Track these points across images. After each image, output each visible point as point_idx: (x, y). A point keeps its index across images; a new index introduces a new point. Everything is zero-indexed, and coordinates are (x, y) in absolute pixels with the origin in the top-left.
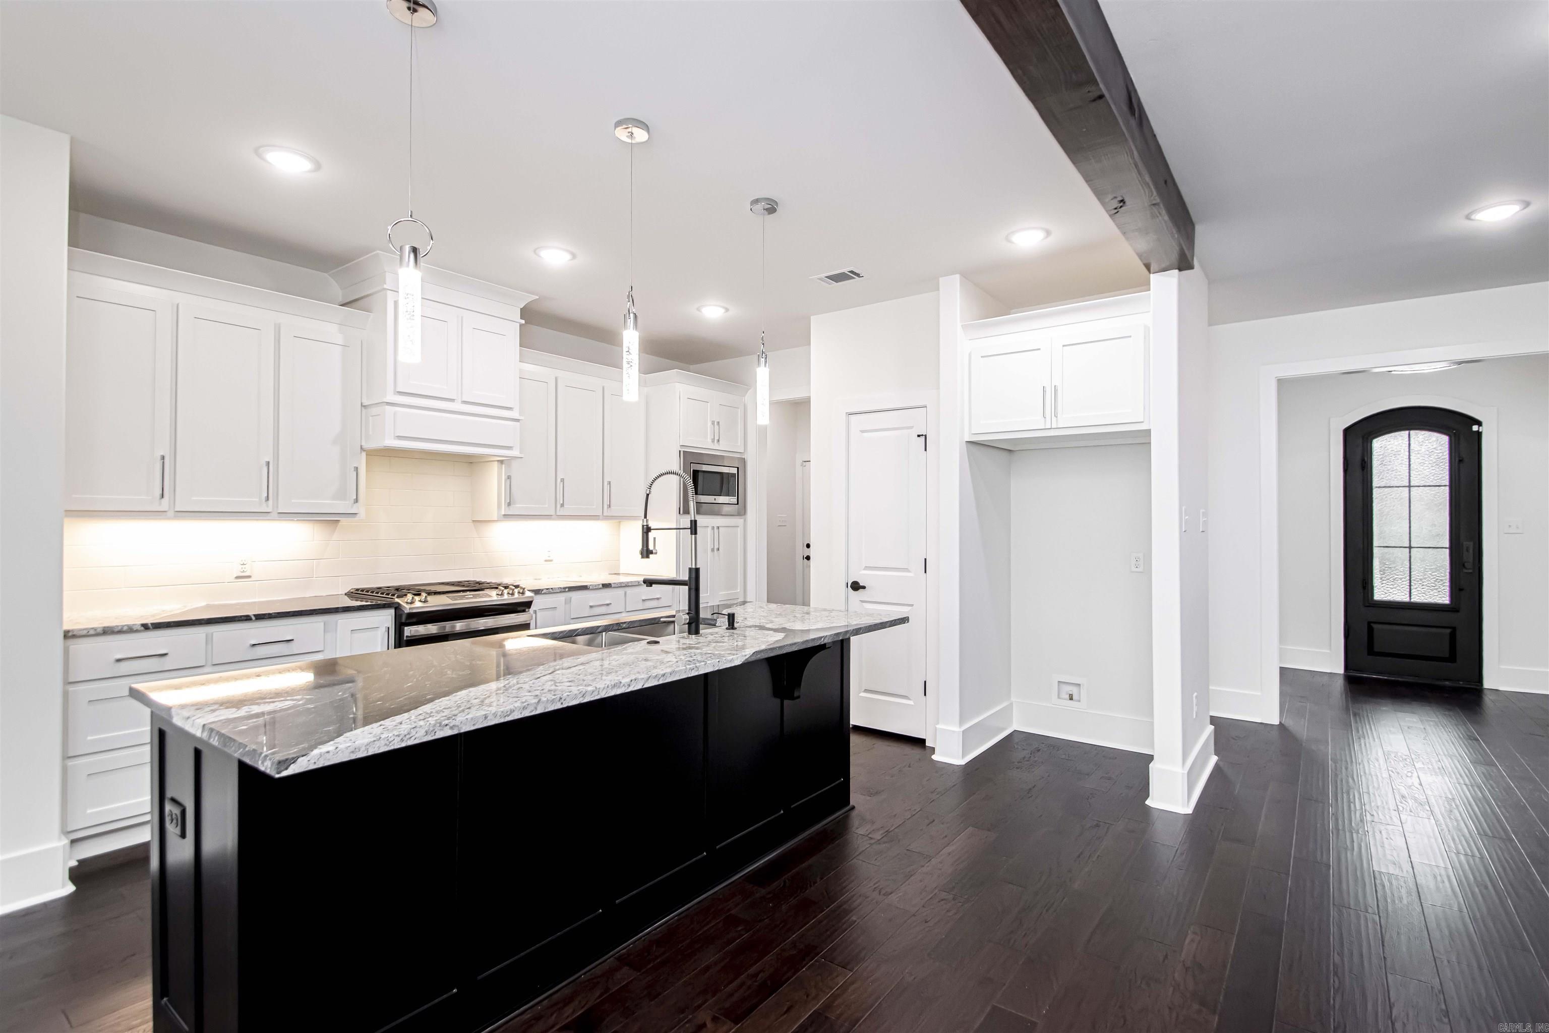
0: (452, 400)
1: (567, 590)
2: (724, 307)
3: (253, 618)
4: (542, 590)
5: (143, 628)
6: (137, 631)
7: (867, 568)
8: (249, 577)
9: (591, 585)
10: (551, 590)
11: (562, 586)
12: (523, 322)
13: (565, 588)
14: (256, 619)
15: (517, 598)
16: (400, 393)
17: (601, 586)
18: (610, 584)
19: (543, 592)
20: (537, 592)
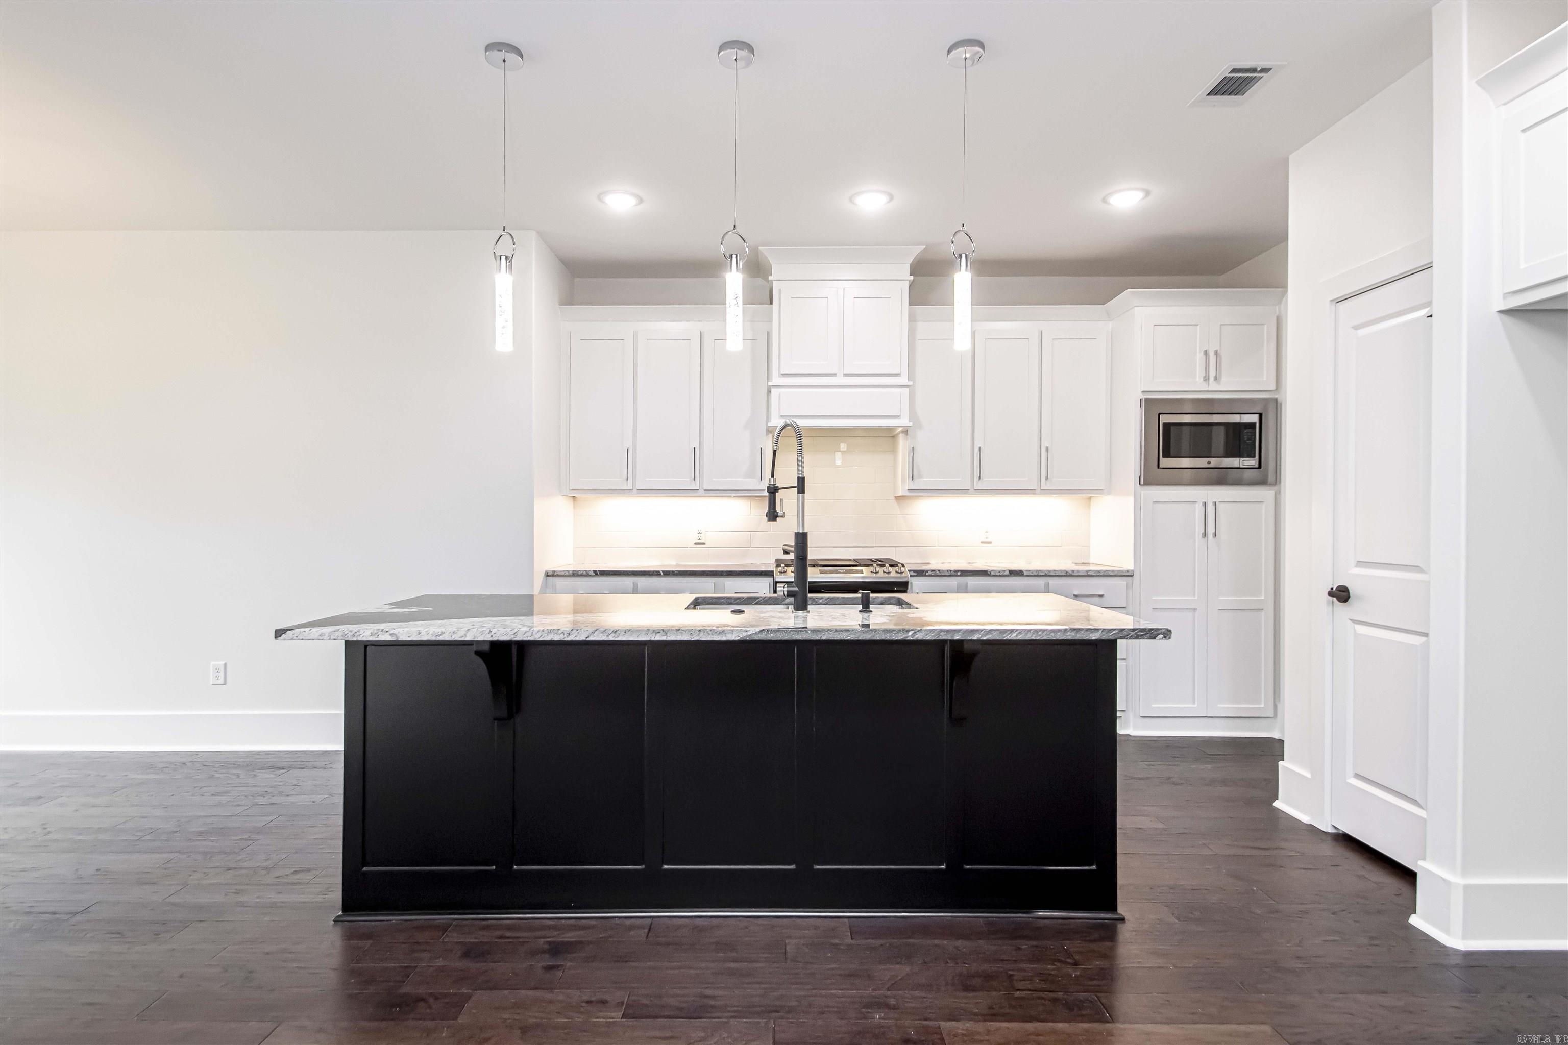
0: (835, 375)
1: (959, 574)
2: (1142, 190)
3: (662, 574)
4: (927, 571)
5: (594, 574)
6: (591, 576)
7: (1360, 564)
8: (704, 544)
9: (992, 570)
10: (938, 572)
11: (952, 569)
12: (912, 278)
13: (956, 571)
14: (664, 574)
15: (893, 576)
16: (784, 375)
17: (1007, 573)
18: (1021, 571)
19: (927, 574)
20: (920, 573)
